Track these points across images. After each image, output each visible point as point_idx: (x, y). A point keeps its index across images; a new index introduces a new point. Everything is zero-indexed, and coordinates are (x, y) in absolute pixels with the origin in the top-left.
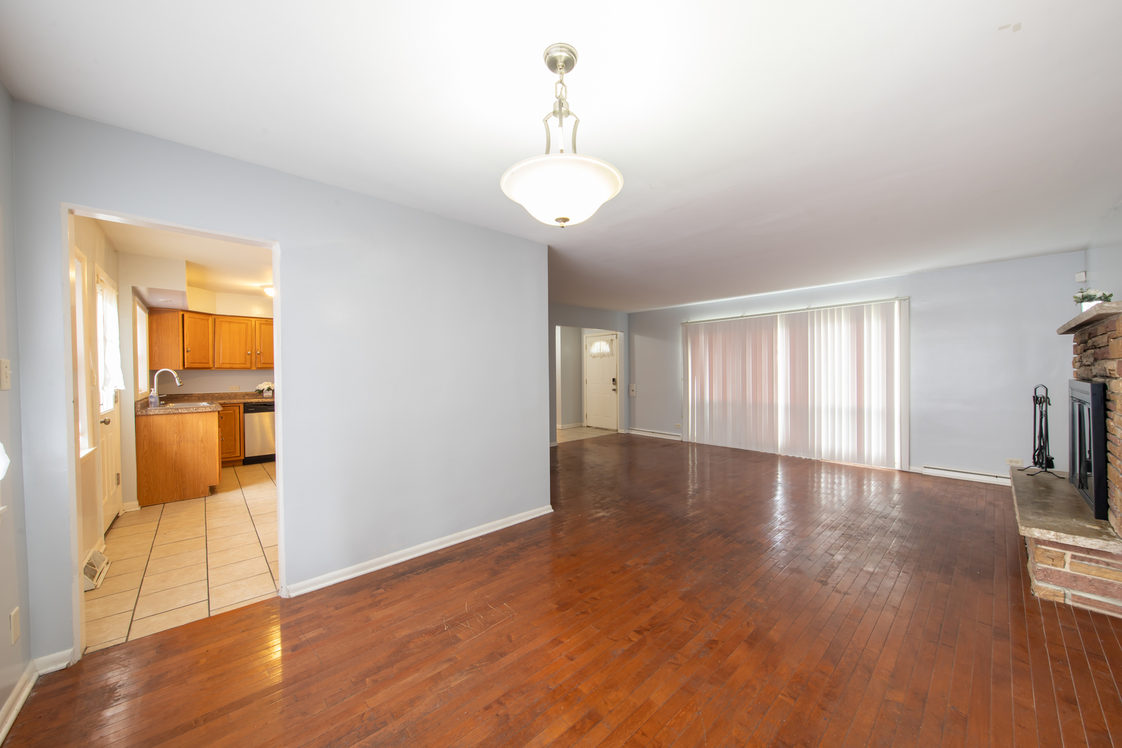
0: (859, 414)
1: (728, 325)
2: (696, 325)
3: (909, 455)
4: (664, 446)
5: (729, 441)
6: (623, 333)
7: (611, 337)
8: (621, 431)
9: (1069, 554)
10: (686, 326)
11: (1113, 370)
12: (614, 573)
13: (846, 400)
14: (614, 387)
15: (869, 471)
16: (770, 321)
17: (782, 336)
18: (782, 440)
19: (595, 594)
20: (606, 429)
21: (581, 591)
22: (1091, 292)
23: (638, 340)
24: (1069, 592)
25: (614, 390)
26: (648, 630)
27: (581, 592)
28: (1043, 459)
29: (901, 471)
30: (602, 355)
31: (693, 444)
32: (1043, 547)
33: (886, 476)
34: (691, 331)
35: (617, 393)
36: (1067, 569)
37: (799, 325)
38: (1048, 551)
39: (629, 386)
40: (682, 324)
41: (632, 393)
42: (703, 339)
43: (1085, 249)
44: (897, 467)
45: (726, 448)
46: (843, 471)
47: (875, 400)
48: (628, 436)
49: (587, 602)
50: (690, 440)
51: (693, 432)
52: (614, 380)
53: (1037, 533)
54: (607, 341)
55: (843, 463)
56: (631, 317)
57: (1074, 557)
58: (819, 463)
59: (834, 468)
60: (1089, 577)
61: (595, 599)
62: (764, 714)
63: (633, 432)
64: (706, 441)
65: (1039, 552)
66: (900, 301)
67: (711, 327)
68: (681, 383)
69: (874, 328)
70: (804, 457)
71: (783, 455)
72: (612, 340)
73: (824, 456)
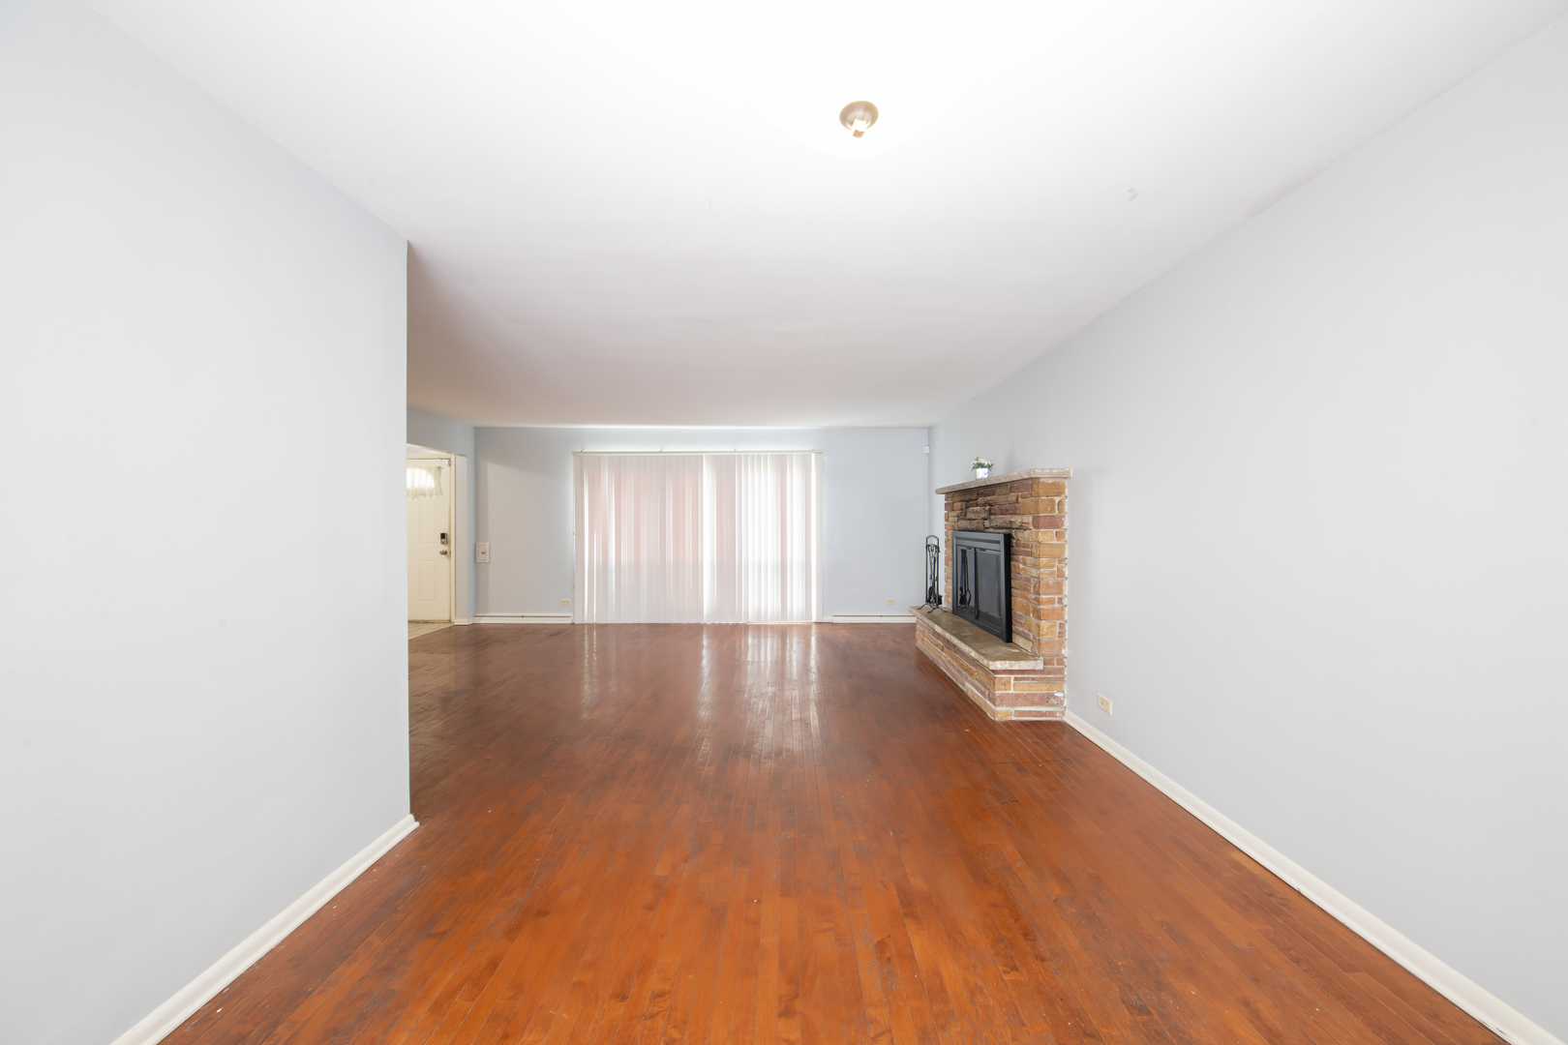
0: (783, 567)
1: (643, 461)
2: (597, 458)
3: (823, 606)
4: (551, 635)
5: (643, 616)
6: (465, 459)
7: (438, 463)
8: (458, 622)
9: (1013, 677)
10: (580, 456)
11: (1028, 523)
12: (650, 908)
13: (772, 556)
14: (444, 548)
15: (791, 626)
16: (694, 462)
17: (708, 479)
18: (708, 608)
19: (654, 983)
20: (426, 622)
21: (621, 996)
22: (982, 461)
23: (494, 472)
24: (1012, 710)
25: (445, 553)
26: (796, 996)
27: (624, 998)
28: (933, 597)
29: (816, 623)
30: (419, 494)
31: (591, 626)
32: (999, 676)
33: (805, 630)
34: (587, 465)
35: (449, 557)
36: (1012, 691)
37: (727, 468)
38: (1002, 678)
39: (475, 545)
40: (574, 453)
41: (481, 557)
42: (606, 477)
43: (930, 429)
44: (814, 619)
45: (639, 624)
46: (769, 634)
47: (796, 555)
48: (475, 629)
49: (653, 1016)
50: (586, 621)
51: (590, 610)
52: (443, 536)
53: (999, 665)
54: (429, 469)
55: (770, 623)
56: (479, 432)
57: (1016, 679)
58: (746, 627)
59: (759, 629)
60: (1024, 693)
61: (661, 994)
62: (1023, 1025)
63: (483, 621)
64: (612, 618)
65: (997, 681)
66: (818, 453)
67: (619, 462)
68: (572, 540)
69: (795, 477)
70: (731, 623)
71: (708, 623)
72: (439, 468)
73: (752, 620)
